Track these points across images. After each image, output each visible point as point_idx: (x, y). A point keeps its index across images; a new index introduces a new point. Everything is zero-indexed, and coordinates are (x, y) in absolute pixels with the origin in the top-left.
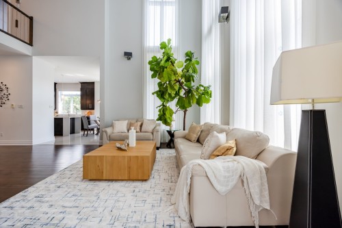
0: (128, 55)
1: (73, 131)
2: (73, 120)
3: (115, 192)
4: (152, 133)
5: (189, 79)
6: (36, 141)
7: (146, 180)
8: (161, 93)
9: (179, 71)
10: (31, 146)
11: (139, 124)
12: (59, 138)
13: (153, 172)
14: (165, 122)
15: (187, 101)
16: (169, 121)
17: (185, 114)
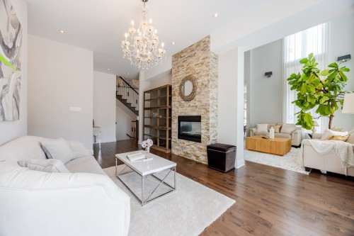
0: (269, 74)
4: (291, 134)
5: (333, 88)
8: (301, 102)
9: (323, 78)
11: (279, 127)
14: (305, 126)
15: (327, 109)
16: (309, 125)
17: (331, 119)
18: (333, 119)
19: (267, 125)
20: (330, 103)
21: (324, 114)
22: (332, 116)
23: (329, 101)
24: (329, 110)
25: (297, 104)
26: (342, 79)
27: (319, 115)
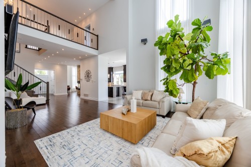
0: (144, 41)
1: (118, 95)
2: (118, 88)
3: (109, 144)
4: (159, 103)
5: (197, 49)
6: (100, 99)
7: (134, 144)
8: (168, 68)
9: (186, 42)
10: (98, 102)
11: (151, 94)
12: (111, 99)
13: (146, 138)
14: (171, 94)
15: (190, 74)
16: (175, 93)
17: (194, 87)
18: (197, 86)
19: (141, 92)
20: (194, 67)
21: (187, 80)
22: (195, 83)
23: (192, 64)
24: (193, 76)
25: (165, 70)
26: (205, 40)
27: (183, 81)
